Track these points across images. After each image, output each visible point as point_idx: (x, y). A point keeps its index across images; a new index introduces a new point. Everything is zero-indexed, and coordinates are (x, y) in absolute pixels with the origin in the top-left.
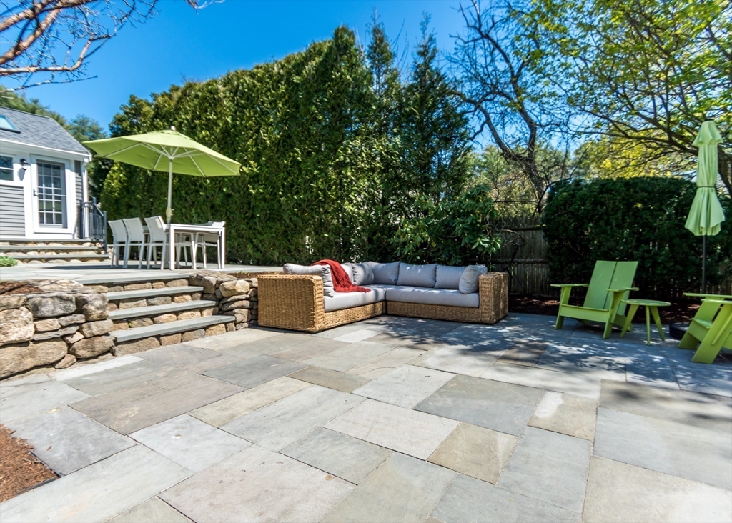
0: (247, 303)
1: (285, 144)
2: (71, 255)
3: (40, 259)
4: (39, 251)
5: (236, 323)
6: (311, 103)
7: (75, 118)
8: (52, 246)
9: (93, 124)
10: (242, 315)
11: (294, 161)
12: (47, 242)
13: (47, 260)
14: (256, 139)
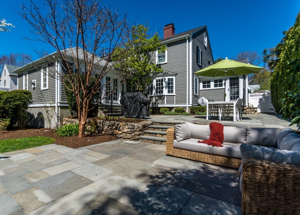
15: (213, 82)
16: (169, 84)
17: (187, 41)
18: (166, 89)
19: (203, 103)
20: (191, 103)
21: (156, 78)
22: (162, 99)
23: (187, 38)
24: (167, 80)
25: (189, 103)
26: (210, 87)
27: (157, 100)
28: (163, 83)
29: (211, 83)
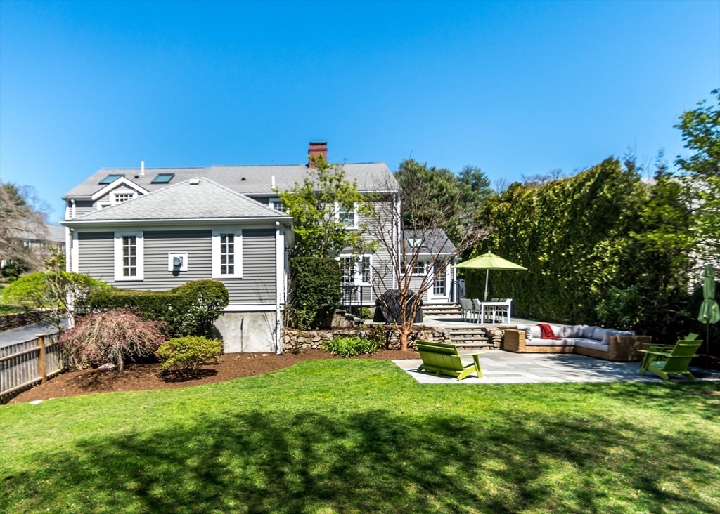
0: (500, 340)
1: (565, 242)
2: (446, 311)
3: (433, 314)
4: (433, 309)
5: (494, 347)
6: (583, 214)
7: (461, 170)
8: (439, 307)
9: (476, 171)
10: (497, 344)
11: (568, 254)
12: (437, 305)
13: (436, 314)
14: (550, 238)
16: (363, 266)
21: (341, 255)
24: (361, 260)
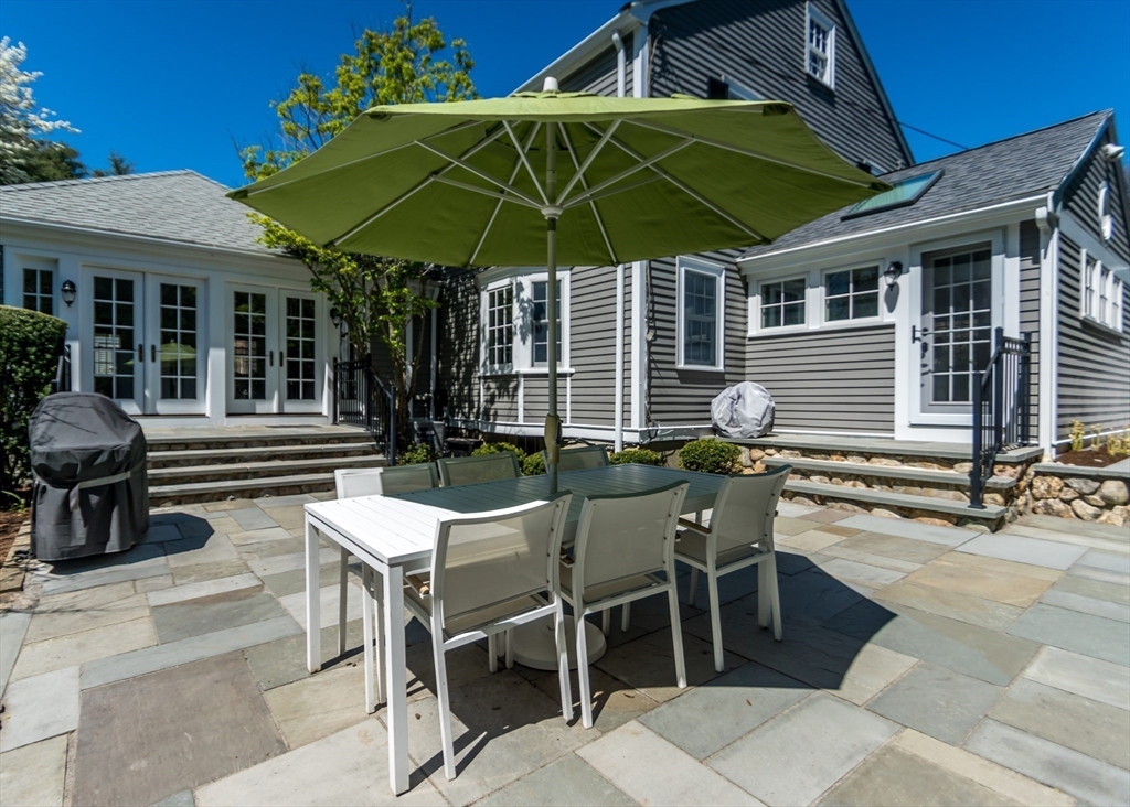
15: (822, 290)
16: (538, 311)
17: (621, 56)
18: (524, 339)
19: (732, 422)
20: (636, 422)
21: (491, 286)
22: (508, 395)
23: (616, 36)
24: (527, 294)
25: (626, 420)
26: (803, 322)
27: (491, 401)
28: (511, 307)
29: (809, 292)
